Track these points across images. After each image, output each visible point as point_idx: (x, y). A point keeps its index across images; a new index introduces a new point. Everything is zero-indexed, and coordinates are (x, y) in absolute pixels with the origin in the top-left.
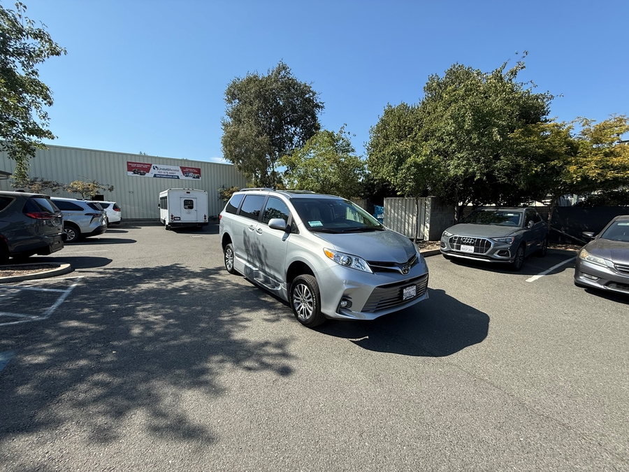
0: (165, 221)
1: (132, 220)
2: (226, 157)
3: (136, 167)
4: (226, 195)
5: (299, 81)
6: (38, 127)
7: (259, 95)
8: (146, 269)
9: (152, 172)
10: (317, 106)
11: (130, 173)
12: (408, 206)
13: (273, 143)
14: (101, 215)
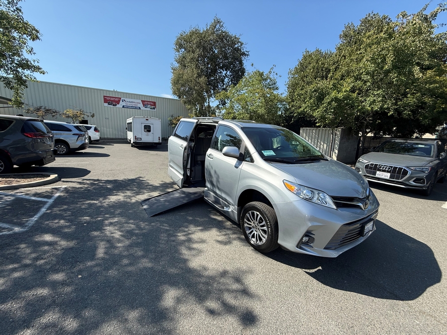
0: (130, 140)
1: (108, 139)
2: (174, 93)
3: (110, 100)
4: (174, 122)
5: (231, 34)
6: (31, 63)
7: (199, 46)
8: (115, 181)
9: (122, 104)
10: (244, 54)
11: (106, 104)
12: (320, 135)
13: (209, 83)
14: (84, 135)
